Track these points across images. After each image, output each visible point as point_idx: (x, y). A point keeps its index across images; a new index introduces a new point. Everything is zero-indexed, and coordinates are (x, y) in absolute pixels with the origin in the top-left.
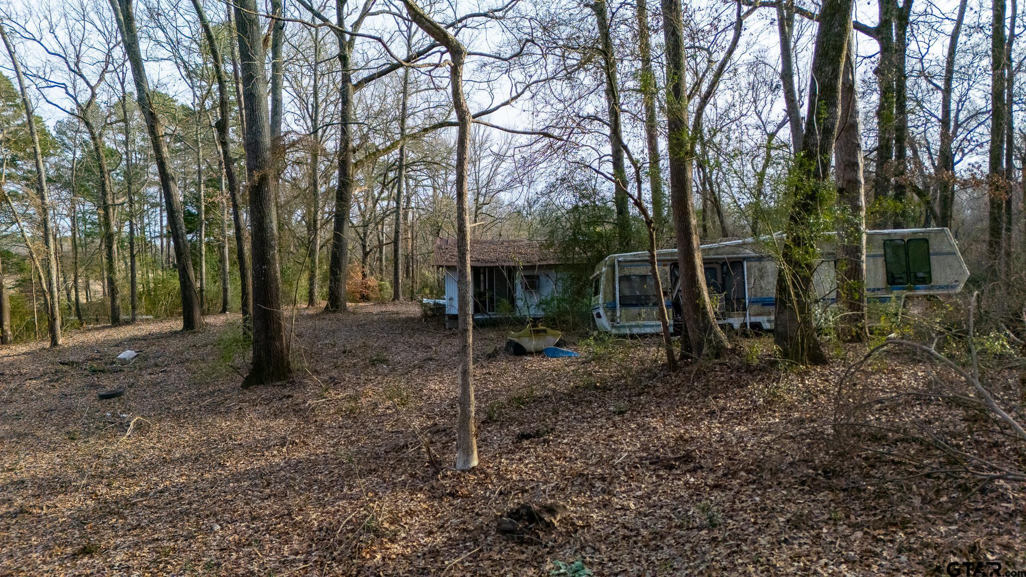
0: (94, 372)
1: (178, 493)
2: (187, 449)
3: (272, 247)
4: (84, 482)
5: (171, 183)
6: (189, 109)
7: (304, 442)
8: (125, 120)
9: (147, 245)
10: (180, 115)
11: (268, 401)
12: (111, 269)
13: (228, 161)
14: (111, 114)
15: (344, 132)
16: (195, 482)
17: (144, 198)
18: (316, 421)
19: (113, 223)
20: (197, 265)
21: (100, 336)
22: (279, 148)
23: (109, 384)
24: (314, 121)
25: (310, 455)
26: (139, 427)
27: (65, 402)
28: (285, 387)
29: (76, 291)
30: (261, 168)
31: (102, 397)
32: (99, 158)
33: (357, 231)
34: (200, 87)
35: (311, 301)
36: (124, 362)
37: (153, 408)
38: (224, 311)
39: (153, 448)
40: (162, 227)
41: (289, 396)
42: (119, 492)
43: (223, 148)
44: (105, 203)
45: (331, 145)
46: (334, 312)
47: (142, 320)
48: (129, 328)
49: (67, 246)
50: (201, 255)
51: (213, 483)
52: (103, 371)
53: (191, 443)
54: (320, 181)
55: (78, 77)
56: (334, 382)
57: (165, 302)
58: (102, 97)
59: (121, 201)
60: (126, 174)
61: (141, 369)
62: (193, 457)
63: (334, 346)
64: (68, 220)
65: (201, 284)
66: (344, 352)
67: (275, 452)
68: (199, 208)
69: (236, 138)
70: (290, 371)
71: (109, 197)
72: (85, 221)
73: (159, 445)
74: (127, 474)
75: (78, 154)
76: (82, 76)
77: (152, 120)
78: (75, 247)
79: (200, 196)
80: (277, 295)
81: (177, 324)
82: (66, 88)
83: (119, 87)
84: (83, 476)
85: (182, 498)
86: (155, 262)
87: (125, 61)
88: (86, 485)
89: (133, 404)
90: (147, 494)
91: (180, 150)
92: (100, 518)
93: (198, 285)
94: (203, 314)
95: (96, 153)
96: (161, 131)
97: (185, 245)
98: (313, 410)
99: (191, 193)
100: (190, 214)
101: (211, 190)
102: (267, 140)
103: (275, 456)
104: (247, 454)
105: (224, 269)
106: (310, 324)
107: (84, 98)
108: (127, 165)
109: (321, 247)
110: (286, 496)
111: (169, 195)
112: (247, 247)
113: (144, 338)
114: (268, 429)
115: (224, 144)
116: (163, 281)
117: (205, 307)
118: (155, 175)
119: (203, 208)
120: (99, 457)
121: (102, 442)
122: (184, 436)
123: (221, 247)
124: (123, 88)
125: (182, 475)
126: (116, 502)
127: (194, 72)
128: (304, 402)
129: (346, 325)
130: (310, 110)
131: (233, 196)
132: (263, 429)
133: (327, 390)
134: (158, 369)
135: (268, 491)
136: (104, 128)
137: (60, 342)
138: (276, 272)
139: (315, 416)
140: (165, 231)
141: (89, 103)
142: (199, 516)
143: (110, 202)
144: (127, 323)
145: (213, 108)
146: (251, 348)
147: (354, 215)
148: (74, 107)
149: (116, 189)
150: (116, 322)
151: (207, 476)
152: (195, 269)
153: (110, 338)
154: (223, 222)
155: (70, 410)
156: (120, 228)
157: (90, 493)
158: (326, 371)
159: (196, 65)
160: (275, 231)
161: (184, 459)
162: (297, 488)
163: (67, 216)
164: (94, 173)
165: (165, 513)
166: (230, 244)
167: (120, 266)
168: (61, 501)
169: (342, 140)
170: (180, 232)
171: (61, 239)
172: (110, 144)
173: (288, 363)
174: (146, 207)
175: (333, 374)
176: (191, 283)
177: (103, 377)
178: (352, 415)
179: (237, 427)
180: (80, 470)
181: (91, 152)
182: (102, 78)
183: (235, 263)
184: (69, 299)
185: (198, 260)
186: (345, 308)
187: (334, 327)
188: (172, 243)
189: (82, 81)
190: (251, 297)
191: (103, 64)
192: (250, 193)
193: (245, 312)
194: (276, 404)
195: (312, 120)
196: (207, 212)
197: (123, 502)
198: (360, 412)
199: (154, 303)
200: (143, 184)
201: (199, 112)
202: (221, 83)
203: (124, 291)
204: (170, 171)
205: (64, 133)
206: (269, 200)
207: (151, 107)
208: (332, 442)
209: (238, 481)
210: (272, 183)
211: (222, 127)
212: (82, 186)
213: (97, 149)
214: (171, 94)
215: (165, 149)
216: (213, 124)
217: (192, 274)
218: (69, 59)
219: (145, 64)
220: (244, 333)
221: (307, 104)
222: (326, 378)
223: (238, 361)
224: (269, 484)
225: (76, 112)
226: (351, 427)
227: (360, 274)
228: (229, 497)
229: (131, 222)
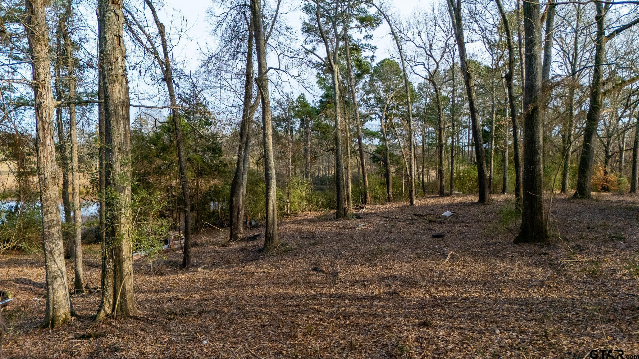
0: (430, 221)
1: (474, 302)
2: (479, 276)
3: (539, 154)
4: (424, 284)
5: (476, 114)
6: (489, 68)
7: (556, 287)
8: (453, 79)
9: (460, 150)
10: (483, 72)
11: (531, 255)
12: (441, 164)
13: (512, 98)
14: (446, 76)
15: (597, 71)
16: (484, 298)
17: (460, 123)
18: (566, 274)
19: (443, 138)
20: (488, 163)
21: (434, 201)
22: (548, 87)
23: (437, 229)
24: (573, 66)
25: (561, 297)
26: (453, 257)
27: (416, 236)
28: (543, 247)
29: (423, 176)
30: (534, 102)
31: (434, 236)
32: (438, 102)
33: (601, 141)
34: (497, 54)
35: (563, 189)
36: (445, 218)
37: (461, 248)
38: (503, 192)
39: (460, 271)
40: (469, 140)
41: (546, 254)
42: (442, 294)
43: (509, 90)
44: (440, 127)
45: (585, 80)
46: (581, 198)
47: (456, 194)
48: (449, 198)
49: (420, 151)
50: (491, 157)
51: (495, 301)
52: (435, 222)
53: (482, 273)
54: (574, 107)
55: (430, 58)
56: (580, 249)
57: (469, 184)
58: (442, 68)
59: (448, 125)
60: (452, 110)
61: (454, 223)
62: (483, 282)
63: (580, 222)
64: (421, 137)
65: (490, 175)
66: (588, 228)
67: (536, 290)
68: (491, 128)
69: (517, 83)
70: (547, 237)
71: (442, 124)
72: (429, 137)
73: (464, 270)
74: (447, 284)
75: (428, 100)
76: (432, 57)
77: (468, 78)
78: (423, 151)
79: (492, 121)
80: (540, 186)
81: (475, 198)
82: (424, 65)
83: (451, 60)
84: (424, 280)
85: (476, 306)
86: (464, 160)
87: (455, 45)
88: (426, 286)
89: (450, 243)
90: (457, 299)
91: (482, 93)
92: (433, 306)
93: (488, 175)
94: (491, 193)
95: (437, 100)
96: (472, 83)
97: (482, 151)
98: (564, 266)
99: (487, 119)
100: (486, 131)
101: (499, 116)
102: (539, 83)
103: (535, 292)
104: (516, 288)
105: (505, 166)
106: (562, 205)
107: (432, 70)
108: (453, 105)
109: (572, 153)
110: (544, 322)
111: (474, 121)
112: (521, 153)
113: (457, 205)
114: (531, 273)
115: (510, 88)
116: (468, 172)
117: (492, 189)
118: (467, 109)
119: (494, 128)
120: (432, 270)
121: (434, 262)
122: (477, 267)
123: (504, 152)
124: (453, 61)
125: (476, 292)
126: (440, 299)
127: (494, 45)
128: (557, 260)
129: (589, 208)
130: (571, 58)
131: (513, 119)
132: (527, 273)
133: (574, 254)
134: (464, 224)
135: (531, 315)
136: (442, 85)
137: (414, 203)
138: (540, 170)
139: (565, 270)
140: (470, 142)
141: (435, 71)
142: (486, 321)
143: (442, 127)
144: (448, 195)
145: (504, 65)
146: (521, 217)
147: (601, 130)
148: (428, 74)
149: (445, 119)
150: (442, 194)
151: (491, 295)
152: (487, 166)
153: (438, 203)
154: (505, 137)
155: (418, 241)
156: (446, 141)
157: (427, 291)
158: (574, 240)
159: (495, 40)
160: (541, 143)
161: (477, 282)
162: (552, 319)
163: (420, 135)
164: (435, 111)
165: (466, 313)
166: (509, 150)
167: (445, 162)
168: (413, 291)
169: (594, 77)
170: (479, 144)
171: (417, 147)
172: (444, 93)
173: (546, 231)
174: (461, 129)
175: (579, 242)
176: (484, 174)
177: (435, 225)
178: (594, 275)
179: (510, 268)
180: (422, 276)
181: (434, 99)
182: (442, 56)
183: (512, 162)
184: (419, 180)
185: (489, 160)
186: (589, 197)
187: (581, 209)
188: (474, 149)
189: (432, 59)
190: (521, 185)
191: (443, 49)
192: (526, 118)
193: (517, 195)
194: (537, 258)
195: (572, 65)
196: (496, 131)
197: (444, 300)
198: (601, 274)
199: (462, 185)
200: (460, 115)
201: (495, 69)
202: (510, 49)
203: (447, 177)
204: (476, 107)
205: (422, 90)
206: (538, 123)
207: (468, 70)
208: (578, 292)
209: (510, 304)
210: (541, 111)
211: (509, 77)
212: (429, 118)
213: (437, 97)
214: (479, 60)
215: (474, 94)
216: (504, 75)
217: (485, 169)
218: (426, 49)
219: (466, 45)
220: (517, 208)
221: (568, 55)
222: (574, 245)
223: (512, 225)
224: (531, 311)
225: (428, 77)
226: (593, 284)
227: (602, 171)
228: (505, 313)
229: (453, 138)
